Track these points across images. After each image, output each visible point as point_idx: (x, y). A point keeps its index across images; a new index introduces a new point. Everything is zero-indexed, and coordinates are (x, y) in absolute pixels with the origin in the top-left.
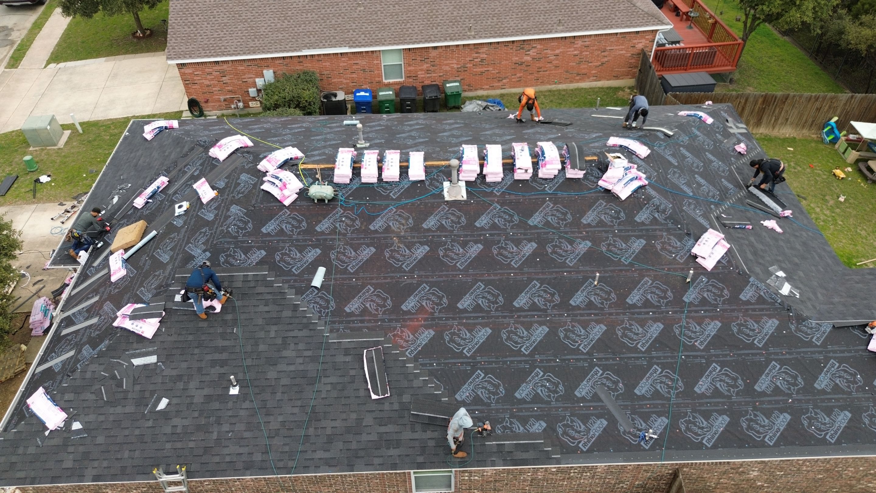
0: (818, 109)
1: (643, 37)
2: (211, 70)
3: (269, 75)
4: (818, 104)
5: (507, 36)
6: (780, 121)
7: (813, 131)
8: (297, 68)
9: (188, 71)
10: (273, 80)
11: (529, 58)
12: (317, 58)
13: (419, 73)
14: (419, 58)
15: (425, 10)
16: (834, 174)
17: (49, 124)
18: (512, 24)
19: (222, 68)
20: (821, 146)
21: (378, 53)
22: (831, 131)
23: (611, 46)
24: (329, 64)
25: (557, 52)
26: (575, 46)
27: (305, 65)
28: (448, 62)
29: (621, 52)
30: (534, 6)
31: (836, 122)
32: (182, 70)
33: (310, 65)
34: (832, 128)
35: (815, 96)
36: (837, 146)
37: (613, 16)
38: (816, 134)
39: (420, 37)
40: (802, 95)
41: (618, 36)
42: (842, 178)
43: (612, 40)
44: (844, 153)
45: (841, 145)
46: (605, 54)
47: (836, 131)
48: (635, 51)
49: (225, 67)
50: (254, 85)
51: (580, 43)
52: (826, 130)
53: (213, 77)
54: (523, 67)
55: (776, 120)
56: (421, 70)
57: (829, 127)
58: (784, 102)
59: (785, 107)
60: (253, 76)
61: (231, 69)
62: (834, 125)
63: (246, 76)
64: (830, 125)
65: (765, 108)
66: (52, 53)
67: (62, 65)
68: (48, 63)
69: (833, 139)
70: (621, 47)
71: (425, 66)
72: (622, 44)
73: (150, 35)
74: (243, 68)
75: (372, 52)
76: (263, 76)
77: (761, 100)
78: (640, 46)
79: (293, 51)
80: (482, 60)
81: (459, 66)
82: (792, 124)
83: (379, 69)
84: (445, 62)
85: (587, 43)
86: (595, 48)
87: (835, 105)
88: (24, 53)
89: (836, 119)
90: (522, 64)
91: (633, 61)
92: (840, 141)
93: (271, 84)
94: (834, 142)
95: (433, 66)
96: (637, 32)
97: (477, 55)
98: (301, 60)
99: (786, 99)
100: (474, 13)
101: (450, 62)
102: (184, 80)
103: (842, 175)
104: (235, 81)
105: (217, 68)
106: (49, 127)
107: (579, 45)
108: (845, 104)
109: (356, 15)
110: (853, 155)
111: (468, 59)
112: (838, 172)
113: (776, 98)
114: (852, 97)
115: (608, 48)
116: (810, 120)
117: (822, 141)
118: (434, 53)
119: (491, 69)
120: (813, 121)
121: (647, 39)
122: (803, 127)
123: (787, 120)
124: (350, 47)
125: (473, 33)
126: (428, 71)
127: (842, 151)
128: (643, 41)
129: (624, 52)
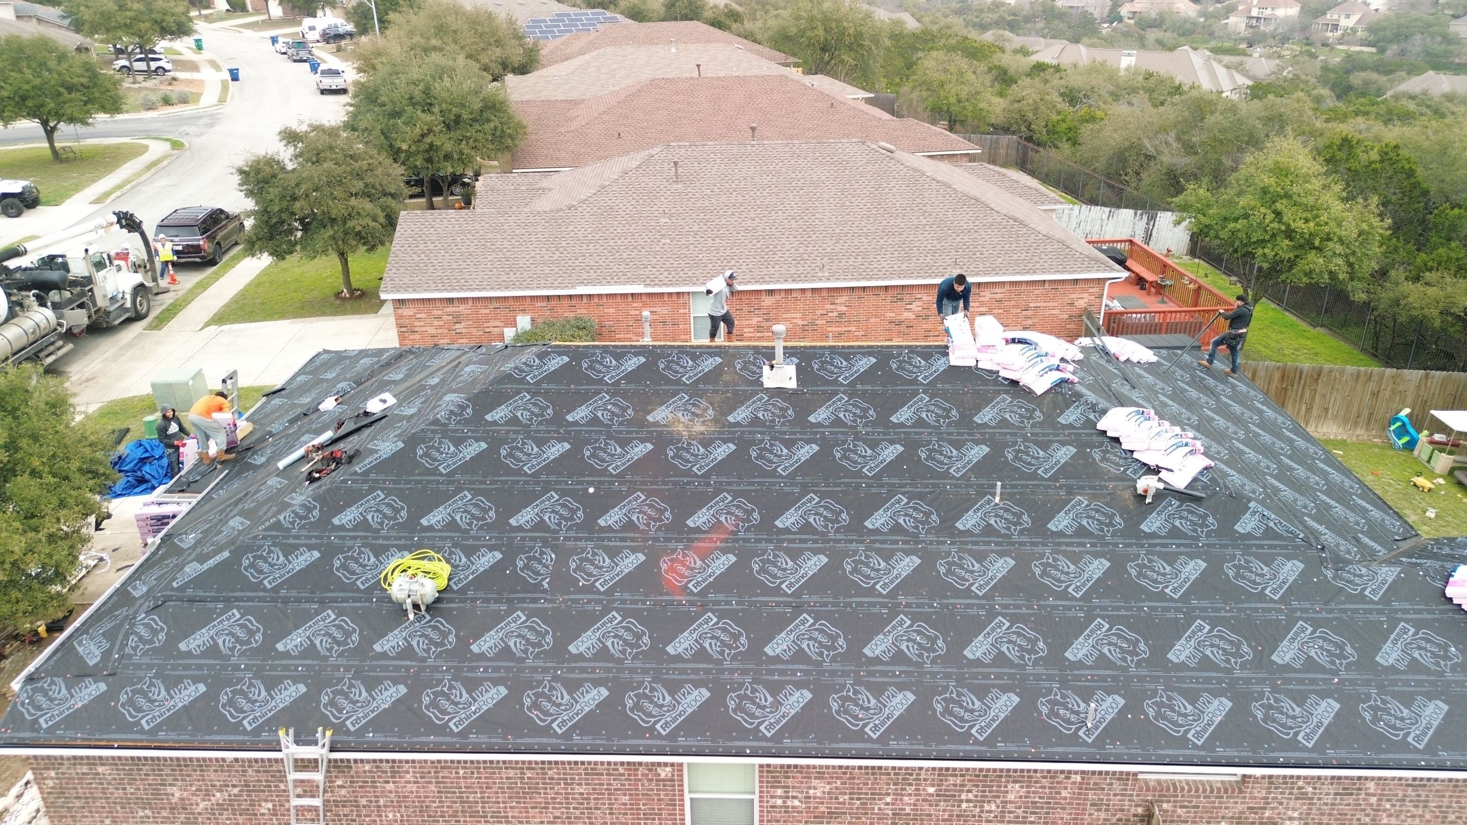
0: (1375, 395)
1: (1084, 290)
2: (440, 312)
3: (524, 322)
4: (1372, 386)
5: (877, 279)
6: (1315, 412)
7: (1374, 432)
8: (566, 314)
9: (407, 311)
10: (528, 327)
11: (911, 315)
12: (596, 300)
13: (745, 330)
14: (746, 308)
15: (758, 245)
16: (1415, 485)
17: (193, 378)
18: (884, 264)
19: (457, 309)
20: (1391, 453)
21: (686, 297)
22: (1402, 431)
23: (1036, 301)
24: (612, 310)
26: (981, 299)
27: (579, 311)
28: (788, 316)
29: (1053, 312)
30: (917, 244)
31: (1409, 416)
32: (400, 311)
33: (585, 311)
34: (1404, 425)
35: (1366, 373)
36: (1416, 453)
37: (1037, 259)
38: (1380, 437)
39: (748, 276)
40: (1344, 370)
41: (1047, 286)
42: (1430, 490)
43: (1036, 292)
44: (1429, 461)
45: (1423, 448)
46: (1029, 313)
47: (1412, 430)
48: (1075, 311)
49: (462, 308)
50: (501, 337)
51: (987, 295)
52: (1393, 428)
53: (441, 323)
54: (903, 328)
55: (1309, 409)
56: (749, 326)
57: (1398, 424)
58: (1317, 380)
59: (1319, 388)
60: (501, 324)
61: (469, 312)
62: (1406, 420)
63: (491, 324)
64: (1398, 419)
65: (1286, 389)
66: (215, 315)
67: (226, 327)
68: (207, 325)
69: (1408, 442)
70: (1051, 304)
71: (755, 321)
72: (1054, 300)
73: (360, 296)
74: (488, 311)
75: (678, 294)
76: (514, 325)
77: (1277, 376)
78: (1081, 304)
79: (562, 288)
80: (841, 315)
81: (805, 323)
82: (1335, 417)
83: (687, 322)
84: (784, 316)
85: (999, 296)
86: (1012, 303)
87: (1401, 388)
88: (175, 314)
89: (1407, 411)
90: (899, 323)
91: (1072, 326)
92: (1419, 444)
93: (525, 332)
94: (1411, 445)
95: (767, 320)
96: (1076, 281)
97: (832, 307)
98: (574, 302)
99: (1319, 375)
100: (829, 250)
101: (793, 315)
102: (399, 326)
103: (1428, 485)
104: (474, 331)
105: (451, 309)
106: (191, 383)
107: (987, 299)
108: (1418, 387)
109: (658, 248)
110: (1443, 461)
111: (819, 312)
112: (1421, 481)
113: (1301, 373)
114: (1427, 376)
115: (1032, 305)
116: (1366, 413)
117: (1392, 446)
118: (768, 301)
119: (854, 329)
120: (1371, 414)
121: (1091, 294)
122: (1356, 425)
123: (1327, 410)
124: (647, 285)
125: (827, 274)
127: (1426, 458)
128: (1086, 295)
129: (1057, 312)
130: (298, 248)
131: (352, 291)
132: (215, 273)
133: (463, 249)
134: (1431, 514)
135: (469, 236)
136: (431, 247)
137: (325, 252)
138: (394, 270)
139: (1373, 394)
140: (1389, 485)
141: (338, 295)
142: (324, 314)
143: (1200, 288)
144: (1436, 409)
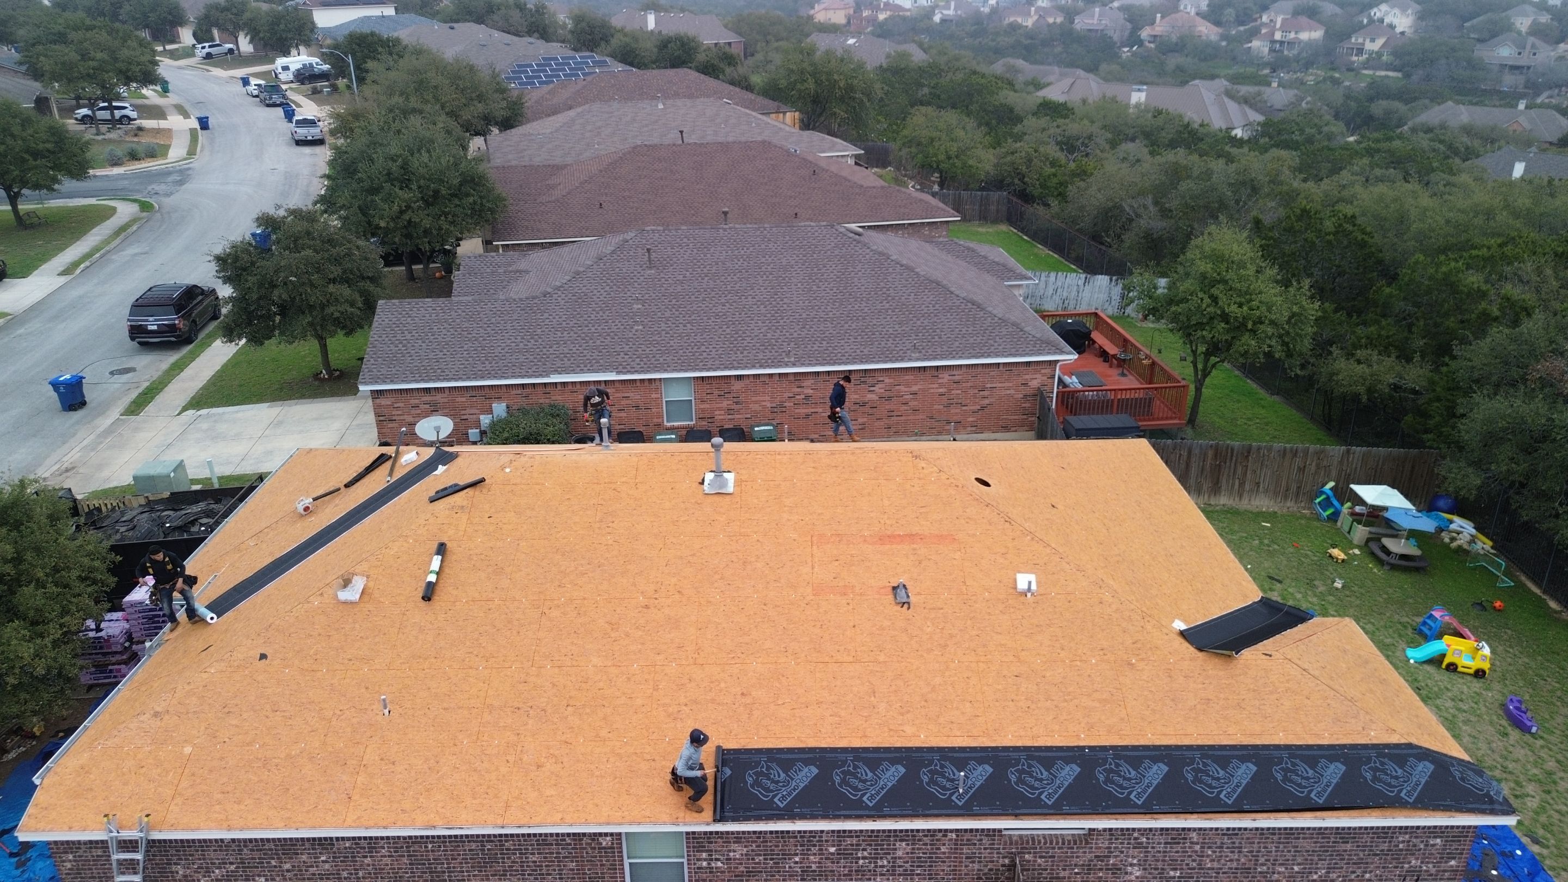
0: (1302, 470)
1: (1036, 372)
2: (417, 401)
3: (500, 409)
4: (1298, 461)
5: (840, 364)
6: (1247, 487)
7: (1303, 504)
8: (541, 401)
9: (384, 401)
10: (504, 415)
11: (874, 397)
12: (570, 387)
13: (717, 413)
14: (716, 392)
15: (728, 331)
16: (1331, 556)
17: (174, 471)
18: (848, 349)
19: (434, 398)
20: (1316, 523)
21: (658, 383)
22: (1327, 504)
23: (991, 382)
25: (915, 388)
26: (940, 381)
27: (553, 398)
28: (758, 398)
29: (1008, 392)
30: (880, 329)
31: (1331, 489)
32: (378, 401)
33: (559, 398)
34: (1328, 498)
35: (1291, 449)
36: (1339, 524)
37: (991, 342)
38: (1309, 509)
39: (717, 362)
40: (1272, 446)
41: (1001, 368)
42: (1343, 561)
43: (992, 373)
44: (1349, 532)
45: (1345, 520)
46: (986, 393)
47: (1335, 503)
48: (1028, 391)
49: (439, 397)
50: (477, 424)
51: (945, 377)
52: (1318, 500)
53: (419, 412)
54: (867, 409)
55: (1242, 484)
56: (720, 409)
57: (1323, 497)
58: (1247, 457)
59: (1250, 464)
60: (477, 412)
61: (446, 400)
62: (1330, 493)
63: (468, 411)
64: (1322, 493)
65: (1219, 465)
66: (193, 398)
67: (204, 412)
68: (185, 409)
69: (1333, 514)
70: (1006, 385)
71: (725, 404)
72: (1008, 380)
73: (339, 377)
74: (464, 399)
75: (650, 380)
76: (490, 411)
77: (1210, 453)
78: (1035, 384)
79: (536, 377)
80: (807, 397)
81: (774, 405)
82: (1266, 491)
83: (659, 406)
84: (754, 399)
85: (957, 378)
87: (1325, 463)
88: (153, 398)
89: (1332, 484)
90: (864, 405)
91: (1027, 405)
92: (1342, 516)
93: (500, 421)
94: (1335, 516)
95: (737, 403)
96: (1028, 363)
97: (799, 390)
98: (548, 390)
99: (1249, 452)
100: (795, 335)
101: (762, 398)
102: (377, 415)
103: (1342, 556)
105: (427, 398)
107: (945, 381)
108: (1341, 462)
109: (631, 335)
110: (1360, 533)
111: (787, 395)
112: (1336, 552)
113: (1232, 450)
114: (1348, 451)
115: (989, 386)
116: (1294, 487)
117: (1318, 518)
118: (737, 386)
120: (1299, 488)
121: (1044, 375)
122: (1286, 497)
123: (1258, 484)
124: (619, 373)
125: (792, 359)
126: (729, 411)
127: (1346, 528)
128: (1038, 376)
129: (1012, 392)
130: (277, 332)
131: (330, 371)
132: (191, 352)
133: (440, 339)
134: (1338, 584)
135: (446, 326)
136: (409, 336)
137: (304, 337)
138: (372, 361)
139: (1299, 469)
140: (1306, 556)
141: (316, 376)
142: (303, 397)
143: (1154, 363)
144: (1354, 483)
